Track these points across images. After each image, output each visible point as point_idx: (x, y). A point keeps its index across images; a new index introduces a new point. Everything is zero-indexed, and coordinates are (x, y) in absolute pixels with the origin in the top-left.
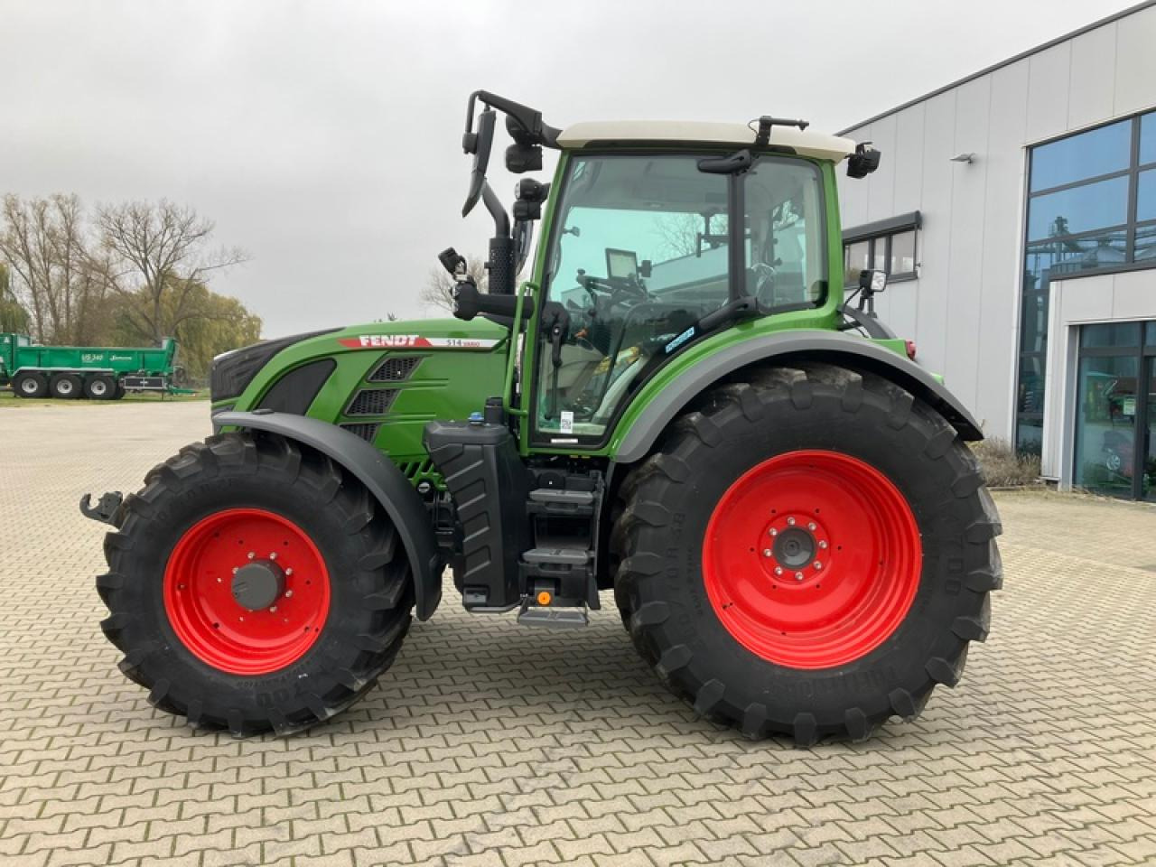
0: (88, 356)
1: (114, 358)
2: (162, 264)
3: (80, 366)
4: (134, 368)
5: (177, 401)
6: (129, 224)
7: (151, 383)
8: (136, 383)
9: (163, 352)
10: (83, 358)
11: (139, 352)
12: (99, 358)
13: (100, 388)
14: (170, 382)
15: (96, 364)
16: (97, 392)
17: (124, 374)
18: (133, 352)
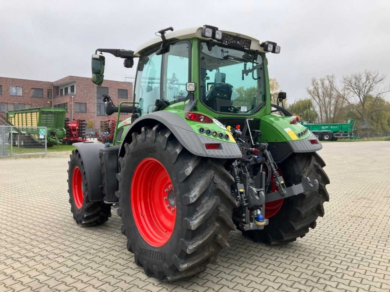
0: (324, 127)
1: (331, 127)
2: (365, 93)
3: (321, 130)
4: (338, 130)
5: (353, 141)
6: (353, 81)
7: (344, 135)
8: (339, 135)
9: (348, 124)
10: (322, 127)
11: (340, 125)
12: (327, 127)
13: (327, 137)
14: (351, 135)
15: (326, 129)
16: (326, 138)
17: (334, 132)
18: (338, 125)
